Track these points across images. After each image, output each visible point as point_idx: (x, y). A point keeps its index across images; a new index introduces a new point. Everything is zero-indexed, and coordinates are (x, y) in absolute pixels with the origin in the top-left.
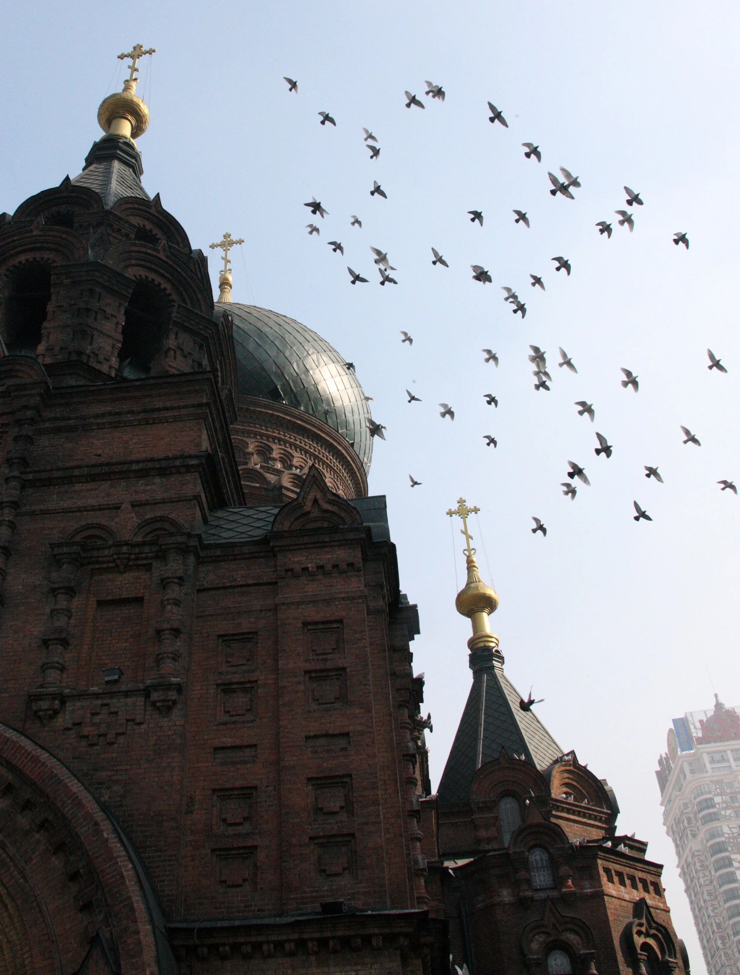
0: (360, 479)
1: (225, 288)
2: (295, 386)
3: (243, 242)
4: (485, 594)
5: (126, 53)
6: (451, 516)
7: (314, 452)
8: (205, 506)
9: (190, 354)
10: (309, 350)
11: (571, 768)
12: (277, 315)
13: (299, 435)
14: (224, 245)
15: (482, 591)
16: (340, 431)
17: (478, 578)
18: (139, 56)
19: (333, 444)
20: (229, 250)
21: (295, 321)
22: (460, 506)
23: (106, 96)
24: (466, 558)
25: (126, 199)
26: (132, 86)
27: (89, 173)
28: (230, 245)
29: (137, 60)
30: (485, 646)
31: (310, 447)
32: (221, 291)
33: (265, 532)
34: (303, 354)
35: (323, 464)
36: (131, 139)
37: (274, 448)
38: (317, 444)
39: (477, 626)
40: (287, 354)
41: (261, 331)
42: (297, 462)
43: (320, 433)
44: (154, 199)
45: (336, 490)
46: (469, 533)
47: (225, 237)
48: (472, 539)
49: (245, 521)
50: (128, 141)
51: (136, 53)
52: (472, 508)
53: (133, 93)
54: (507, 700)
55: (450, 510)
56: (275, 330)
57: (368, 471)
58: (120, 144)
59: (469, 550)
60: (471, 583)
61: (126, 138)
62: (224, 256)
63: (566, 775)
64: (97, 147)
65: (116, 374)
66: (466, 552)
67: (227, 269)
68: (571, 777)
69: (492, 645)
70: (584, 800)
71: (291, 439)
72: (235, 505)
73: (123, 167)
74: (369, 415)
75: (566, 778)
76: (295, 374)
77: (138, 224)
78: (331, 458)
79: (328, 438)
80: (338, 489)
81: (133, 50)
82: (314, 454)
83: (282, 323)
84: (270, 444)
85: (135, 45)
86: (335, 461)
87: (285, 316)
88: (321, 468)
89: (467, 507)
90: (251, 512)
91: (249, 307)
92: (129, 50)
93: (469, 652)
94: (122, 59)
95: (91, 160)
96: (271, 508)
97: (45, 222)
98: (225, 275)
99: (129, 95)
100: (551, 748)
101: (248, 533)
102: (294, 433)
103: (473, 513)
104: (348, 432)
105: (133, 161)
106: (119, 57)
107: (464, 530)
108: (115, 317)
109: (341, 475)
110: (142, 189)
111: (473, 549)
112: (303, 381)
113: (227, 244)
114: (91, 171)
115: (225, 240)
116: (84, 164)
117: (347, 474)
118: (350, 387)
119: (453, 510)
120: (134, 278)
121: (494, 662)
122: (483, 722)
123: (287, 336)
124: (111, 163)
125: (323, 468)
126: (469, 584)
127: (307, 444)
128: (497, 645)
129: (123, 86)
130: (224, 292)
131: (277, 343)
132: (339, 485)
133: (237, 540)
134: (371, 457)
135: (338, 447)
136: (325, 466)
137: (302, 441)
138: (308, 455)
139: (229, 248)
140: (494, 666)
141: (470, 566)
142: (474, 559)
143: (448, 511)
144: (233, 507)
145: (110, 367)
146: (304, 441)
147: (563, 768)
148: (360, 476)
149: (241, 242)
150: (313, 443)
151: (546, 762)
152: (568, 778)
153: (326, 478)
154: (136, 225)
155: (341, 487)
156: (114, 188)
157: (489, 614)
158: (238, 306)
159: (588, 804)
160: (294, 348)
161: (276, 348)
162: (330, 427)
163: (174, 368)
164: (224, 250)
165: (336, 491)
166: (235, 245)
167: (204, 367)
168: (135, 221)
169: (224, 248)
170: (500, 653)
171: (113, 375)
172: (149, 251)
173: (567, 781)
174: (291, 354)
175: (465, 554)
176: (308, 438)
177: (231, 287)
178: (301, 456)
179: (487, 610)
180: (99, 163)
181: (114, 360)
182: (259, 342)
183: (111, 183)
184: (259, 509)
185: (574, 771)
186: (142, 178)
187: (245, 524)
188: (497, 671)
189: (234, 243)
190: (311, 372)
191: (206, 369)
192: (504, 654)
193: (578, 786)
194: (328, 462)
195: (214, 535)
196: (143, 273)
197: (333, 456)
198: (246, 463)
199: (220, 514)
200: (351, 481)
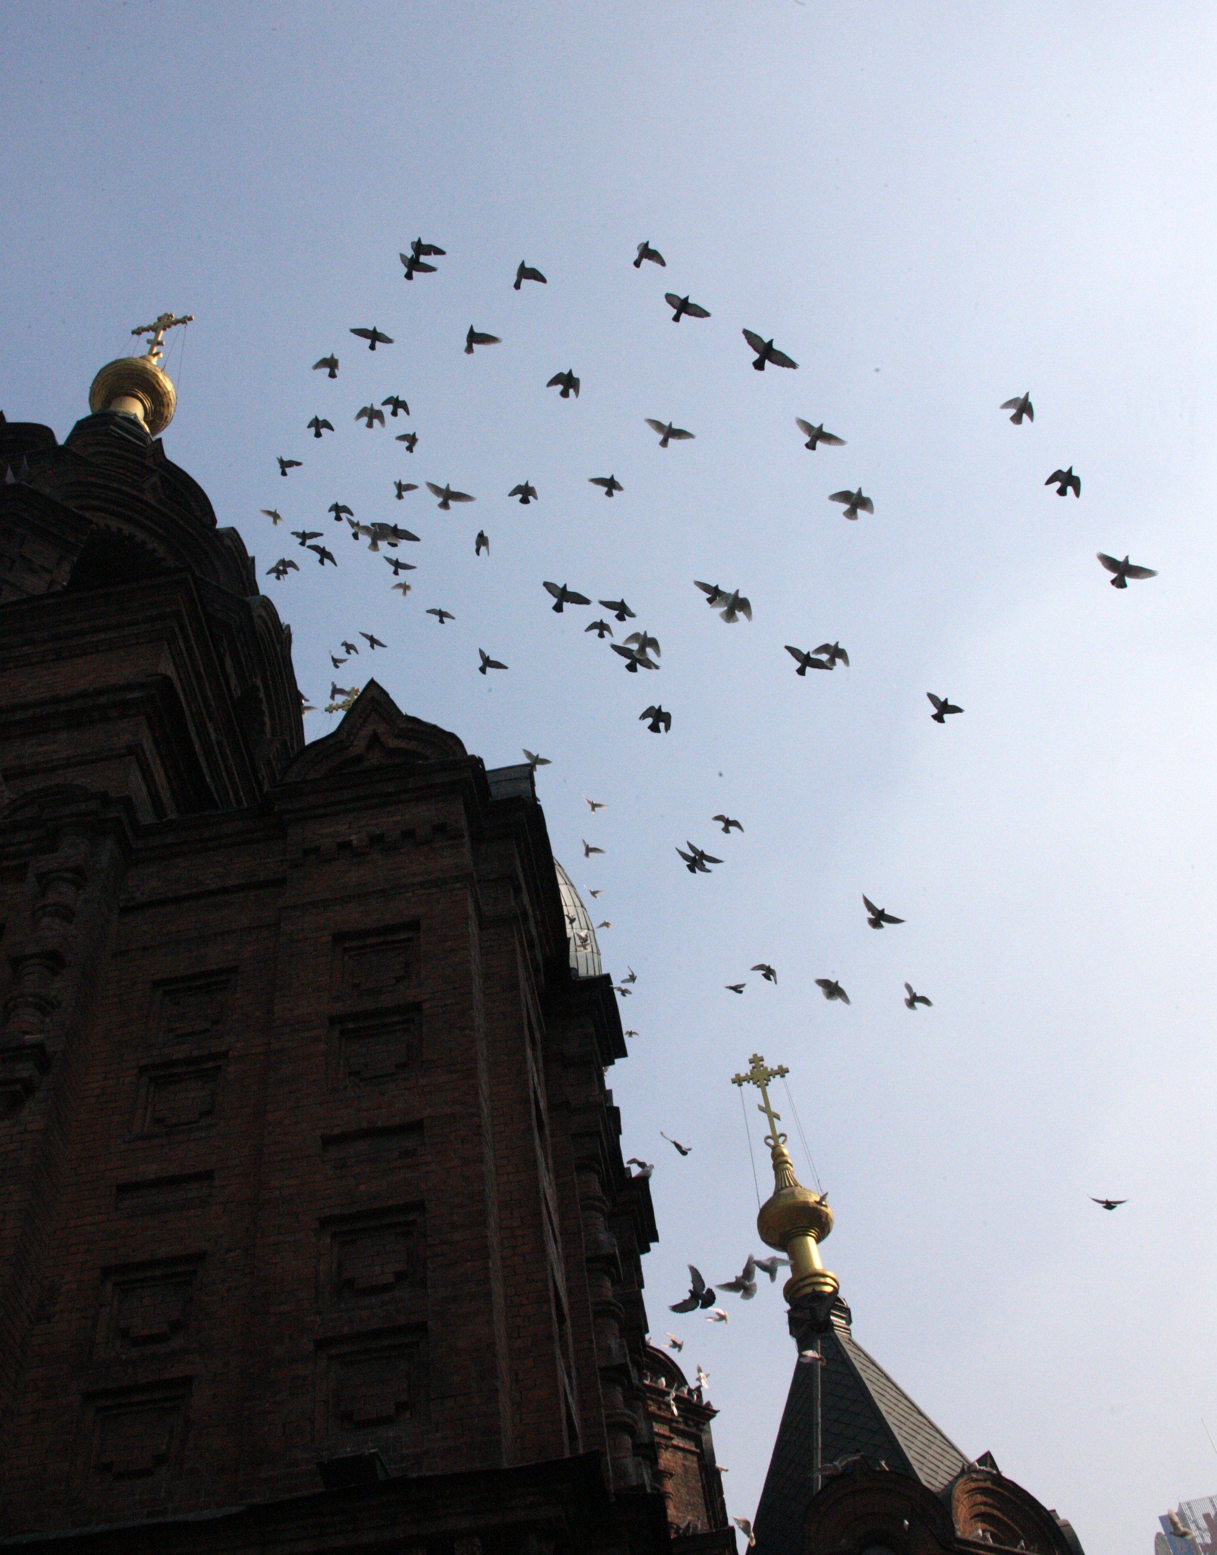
6: (740, 1085)
11: (988, 1484)
22: (754, 1068)
24: (770, 1150)
30: (814, 1291)
46: (774, 1108)
52: (776, 1068)
54: (860, 1377)
55: (738, 1075)
59: (775, 1136)
60: (782, 1188)
63: (979, 1498)
68: (990, 1501)
70: (1019, 1543)
75: (981, 1504)
89: (766, 1068)
93: (788, 1307)
100: (948, 1456)
103: (778, 1077)
107: (763, 1105)
119: (743, 1075)
121: (832, 1318)
122: (820, 1420)
126: (779, 1191)
140: (833, 1325)
141: (779, 1162)
142: (785, 1151)
143: (734, 1077)
147: (973, 1485)
151: (940, 1479)
152: (985, 1504)
157: (818, 1240)
159: (1027, 1548)
170: (842, 1302)
173: (983, 1508)
175: (768, 1144)
185: (993, 1490)
188: (840, 1333)
192: (849, 1303)
193: (1005, 1519)
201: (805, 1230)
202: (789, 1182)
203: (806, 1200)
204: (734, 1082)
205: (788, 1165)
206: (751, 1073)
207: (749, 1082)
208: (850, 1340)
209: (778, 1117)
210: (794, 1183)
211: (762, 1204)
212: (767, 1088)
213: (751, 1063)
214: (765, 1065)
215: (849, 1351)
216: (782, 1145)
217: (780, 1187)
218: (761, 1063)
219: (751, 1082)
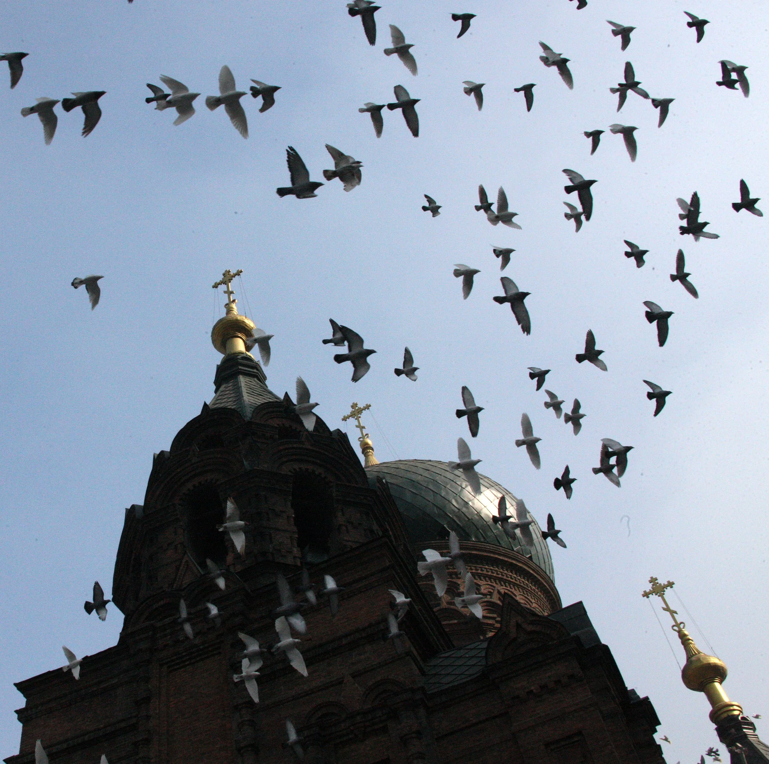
0: (548, 587)
1: (368, 452)
2: (460, 520)
3: (370, 406)
4: (709, 664)
5: (218, 281)
6: (648, 597)
7: (497, 576)
8: (419, 659)
9: (360, 524)
10: (461, 484)
12: (422, 462)
13: (478, 565)
14: (355, 414)
15: (705, 662)
16: (515, 549)
17: (697, 650)
18: (230, 280)
19: (512, 563)
20: (360, 417)
21: (439, 462)
22: (653, 585)
23: (214, 325)
24: (677, 634)
25: (262, 406)
26: (233, 308)
27: (221, 394)
28: (360, 413)
29: (229, 284)
30: (729, 716)
31: (492, 572)
32: (365, 456)
33: (482, 667)
34: (456, 489)
35: (509, 584)
36: (247, 353)
37: (459, 583)
38: (498, 567)
39: (713, 698)
40: (443, 494)
41: (414, 481)
42: (484, 589)
43: (497, 556)
44: (284, 399)
45: (529, 605)
46: (672, 608)
47: (352, 407)
48: (677, 613)
49: (460, 662)
50: (245, 355)
51: (227, 279)
52: (666, 583)
53: (235, 313)
55: (645, 592)
56: (426, 475)
57: (553, 577)
58: (239, 361)
59: (677, 625)
60: (692, 656)
61: (243, 353)
62: (357, 424)
64: (220, 369)
65: (301, 563)
66: (675, 628)
67: (364, 435)
69: (736, 713)
71: (473, 569)
72: (444, 650)
73: (248, 379)
74: (537, 525)
76: (457, 510)
77: (278, 425)
78: (515, 576)
79: (506, 559)
80: (531, 604)
81: (223, 277)
82: (498, 577)
83: (429, 467)
84: (454, 580)
85: (224, 272)
86: (519, 578)
87: (430, 461)
88: (509, 588)
89: (660, 584)
90: (461, 653)
91: (396, 462)
92: (220, 278)
94: (217, 287)
95: (218, 382)
96: (479, 643)
97: (198, 448)
98: (363, 440)
99: (233, 316)
101: (465, 673)
102: (474, 564)
103: (669, 588)
104: (523, 547)
105: (255, 371)
106: (213, 287)
107: (665, 607)
108: (284, 512)
109: (529, 589)
110: (270, 393)
111: (682, 623)
112: (467, 514)
113: (356, 413)
114: (223, 391)
115: (353, 410)
116: (214, 387)
117: (535, 586)
118: (510, 505)
119: (648, 591)
120: (290, 473)
121: (744, 730)
123: (438, 478)
124: (237, 379)
125: (510, 588)
127: (488, 570)
128: (741, 712)
129: (225, 310)
130: (369, 456)
131: (431, 487)
132: (531, 599)
133: (458, 682)
134: (552, 564)
135: (518, 564)
136: (511, 586)
137: (483, 569)
138: (492, 580)
139: (359, 415)
141: (684, 640)
142: (686, 632)
143: (643, 593)
144: (443, 652)
145: (295, 557)
146: (485, 568)
148: (547, 584)
149: (368, 407)
150: (493, 567)
153: (516, 596)
154: (277, 426)
155: (533, 601)
156: (247, 400)
158: (385, 465)
160: (448, 486)
161: (432, 492)
162: (505, 548)
163: (349, 541)
164: (356, 419)
165: (531, 606)
166: (363, 411)
167: (376, 532)
168: (275, 422)
169: (356, 417)
171: (299, 564)
172: (295, 446)
174: (447, 493)
176: (487, 564)
177: (373, 449)
178: (486, 583)
179: (717, 680)
180: (227, 382)
181: (295, 549)
182: (414, 492)
183: (243, 397)
184: (469, 647)
186: (267, 382)
187: (460, 666)
188: (752, 739)
189: (363, 410)
190: (470, 503)
191: (379, 535)
194: (514, 581)
195: (435, 683)
196: (296, 466)
197: (516, 574)
198: (439, 605)
199: (433, 662)
200: (541, 592)
201: (713, 680)
202: (694, 652)
203: (709, 662)
204: (644, 596)
205: (690, 641)
206: (652, 589)
207: (652, 595)
208: (759, 742)
209: (676, 613)
210: (697, 652)
211: (682, 667)
212: (664, 596)
213: (650, 583)
214: (659, 583)
215: (761, 749)
216: (683, 629)
217: (689, 655)
218: (656, 581)
219: (654, 594)
